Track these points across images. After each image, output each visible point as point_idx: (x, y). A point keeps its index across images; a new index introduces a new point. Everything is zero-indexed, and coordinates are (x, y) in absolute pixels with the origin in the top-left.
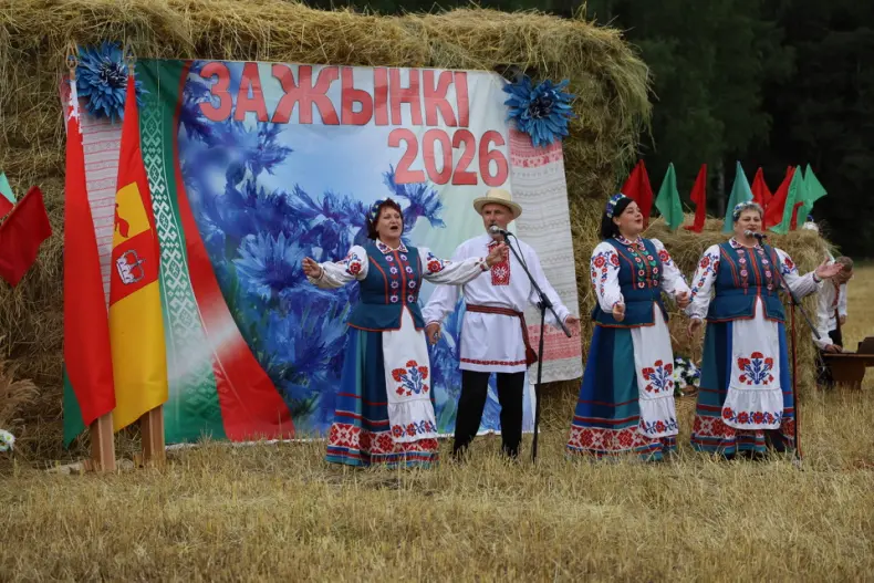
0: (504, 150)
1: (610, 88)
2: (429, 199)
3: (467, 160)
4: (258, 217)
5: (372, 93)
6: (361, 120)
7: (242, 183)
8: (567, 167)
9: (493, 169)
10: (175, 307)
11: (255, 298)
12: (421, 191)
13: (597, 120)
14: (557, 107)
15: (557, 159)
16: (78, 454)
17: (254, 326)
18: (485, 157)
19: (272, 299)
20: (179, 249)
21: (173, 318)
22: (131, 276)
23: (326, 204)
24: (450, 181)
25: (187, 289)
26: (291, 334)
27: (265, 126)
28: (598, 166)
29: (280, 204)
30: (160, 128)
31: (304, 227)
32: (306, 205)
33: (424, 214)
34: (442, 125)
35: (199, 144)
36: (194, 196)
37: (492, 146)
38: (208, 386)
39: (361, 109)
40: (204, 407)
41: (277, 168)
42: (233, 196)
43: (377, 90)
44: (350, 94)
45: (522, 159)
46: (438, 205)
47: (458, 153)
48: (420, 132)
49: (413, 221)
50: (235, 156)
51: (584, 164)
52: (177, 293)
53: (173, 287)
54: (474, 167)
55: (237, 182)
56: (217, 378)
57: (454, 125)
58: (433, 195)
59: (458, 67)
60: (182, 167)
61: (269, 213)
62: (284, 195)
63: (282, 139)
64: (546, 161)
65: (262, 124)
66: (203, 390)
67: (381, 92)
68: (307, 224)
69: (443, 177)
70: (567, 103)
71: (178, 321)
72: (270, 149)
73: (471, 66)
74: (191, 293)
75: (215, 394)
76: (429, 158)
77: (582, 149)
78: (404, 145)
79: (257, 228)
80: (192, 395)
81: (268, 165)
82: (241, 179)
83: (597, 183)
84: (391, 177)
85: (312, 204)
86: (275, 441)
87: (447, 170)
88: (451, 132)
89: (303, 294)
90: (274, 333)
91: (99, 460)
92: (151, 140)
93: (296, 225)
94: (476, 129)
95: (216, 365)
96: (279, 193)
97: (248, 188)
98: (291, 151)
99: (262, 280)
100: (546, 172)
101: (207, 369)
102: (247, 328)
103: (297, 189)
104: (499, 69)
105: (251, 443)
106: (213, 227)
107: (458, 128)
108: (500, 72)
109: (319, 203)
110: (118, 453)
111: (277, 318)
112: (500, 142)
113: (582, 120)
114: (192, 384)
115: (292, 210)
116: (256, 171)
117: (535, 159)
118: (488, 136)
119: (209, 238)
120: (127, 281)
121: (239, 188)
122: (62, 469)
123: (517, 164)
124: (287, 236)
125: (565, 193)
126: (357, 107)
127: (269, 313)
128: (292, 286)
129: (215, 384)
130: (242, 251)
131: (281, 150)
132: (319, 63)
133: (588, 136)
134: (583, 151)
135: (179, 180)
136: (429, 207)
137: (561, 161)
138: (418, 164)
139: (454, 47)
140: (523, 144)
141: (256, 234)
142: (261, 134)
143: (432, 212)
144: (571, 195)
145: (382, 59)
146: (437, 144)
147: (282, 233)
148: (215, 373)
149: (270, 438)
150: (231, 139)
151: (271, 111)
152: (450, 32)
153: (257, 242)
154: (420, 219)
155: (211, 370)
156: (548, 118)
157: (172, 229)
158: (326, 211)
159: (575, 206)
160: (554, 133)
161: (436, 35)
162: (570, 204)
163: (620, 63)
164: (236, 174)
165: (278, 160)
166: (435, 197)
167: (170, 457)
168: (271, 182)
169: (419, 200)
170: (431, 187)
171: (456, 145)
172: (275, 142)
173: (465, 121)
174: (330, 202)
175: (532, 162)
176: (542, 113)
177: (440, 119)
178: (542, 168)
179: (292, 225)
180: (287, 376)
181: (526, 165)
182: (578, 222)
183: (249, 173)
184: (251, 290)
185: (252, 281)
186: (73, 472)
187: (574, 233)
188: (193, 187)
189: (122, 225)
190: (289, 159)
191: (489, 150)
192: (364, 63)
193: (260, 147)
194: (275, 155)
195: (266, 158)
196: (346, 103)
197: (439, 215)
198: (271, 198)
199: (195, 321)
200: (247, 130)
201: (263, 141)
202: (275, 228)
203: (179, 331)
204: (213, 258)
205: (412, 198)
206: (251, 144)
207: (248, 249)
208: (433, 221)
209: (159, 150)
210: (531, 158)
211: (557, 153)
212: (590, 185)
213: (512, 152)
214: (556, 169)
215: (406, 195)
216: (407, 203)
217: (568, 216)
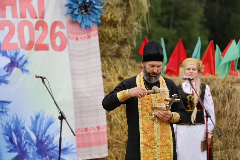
0: (64, 31)
2: (21, 59)
8: (101, 40)
9: (58, 42)
12: (16, 54)
13: (118, 15)
14: (95, 8)
15: (95, 36)
18: (53, 36)
24: (33, 49)
28: (119, 40)
33: (18, 67)
34: (29, 18)
37: (58, 29)
45: (75, 36)
46: (26, 62)
47: (38, 33)
48: (16, 21)
49: (11, 71)
51: (110, 39)
54: (47, 41)
57: (36, 18)
58: (23, 56)
64: (89, 37)
69: (29, 47)
77: (110, 31)
78: (7, 29)
83: (118, 50)
87: (31, 43)
88: (34, 22)
94: (49, 20)
100: (88, 43)
107: (38, 19)
112: (62, 27)
113: (109, 15)
117: (83, 36)
118: (55, 24)
123: (72, 39)
125: (99, 55)
133: (113, 23)
134: (110, 32)
136: (21, 63)
138: (15, 39)
140: (76, 28)
143: (22, 66)
146: (26, 29)
154: (16, 69)
156: (89, 14)
159: (105, 62)
160: (93, 22)
162: (102, 61)
166: (24, 57)
169: (15, 59)
170: (22, 52)
171: (37, 28)
173: (42, 16)
175: (81, 38)
176: (86, 11)
177: (28, 15)
178: (86, 41)
181: (77, 39)
182: (107, 71)
187: (104, 77)
191: (56, 31)
197: (26, 67)
205: (11, 58)
208: (23, 70)
210: (80, 36)
211: (95, 33)
212: (114, 51)
213: (69, 32)
214: (95, 40)
215: (8, 57)
216: (8, 61)
217: (100, 68)
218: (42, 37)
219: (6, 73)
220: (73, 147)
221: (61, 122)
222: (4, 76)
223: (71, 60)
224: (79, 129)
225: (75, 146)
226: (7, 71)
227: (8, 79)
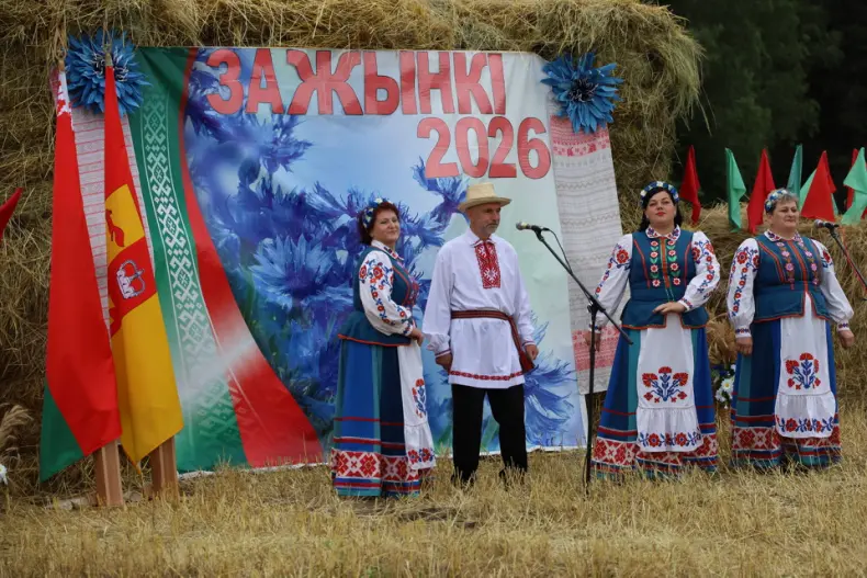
0: (545, 138)
3: (504, 150)
4: (276, 219)
5: (398, 80)
6: (387, 109)
7: (256, 182)
8: (615, 155)
9: (533, 159)
10: (184, 320)
11: (275, 308)
12: (455, 185)
14: (602, 91)
15: (604, 147)
16: (82, 486)
17: (272, 339)
18: (524, 147)
19: (293, 308)
20: (189, 257)
21: (182, 333)
22: (132, 290)
23: (350, 204)
24: (487, 173)
25: (198, 300)
26: (316, 345)
27: (281, 118)
28: (649, 153)
29: (299, 204)
30: (164, 123)
31: (326, 228)
32: (329, 205)
34: (475, 112)
35: (207, 141)
36: (204, 197)
37: (532, 134)
38: (224, 406)
39: (386, 98)
40: (219, 431)
41: (294, 164)
42: (248, 198)
43: (402, 78)
44: (374, 81)
45: (566, 148)
47: (495, 143)
48: (451, 120)
49: (447, 219)
50: (248, 152)
51: (632, 151)
52: (187, 306)
53: (183, 299)
54: (512, 158)
55: (251, 181)
56: (234, 397)
57: (490, 112)
59: (491, 49)
60: (189, 166)
61: (287, 214)
62: (303, 194)
63: (299, 133)
64: (593, 149)
65: (277, 116)
66: (218, 412)
67: (408, 77)
68: (329, 225)
69: (479, 170)
70: (613, 86)
71: (188, 336)
72: (287, 143)
73: (505, 48)
74: (202, 305)
75: (233, 414)
76: (463, 149)
77: (628, 135)
78: (434, 135)
79: (275, 231)
80: (205, 418)
81: (285, 161)
82: (256, 177)
83: (647, 172)
84: (421, 171)
85: (334, 203)
86: (301, 465)
87: (482, 163)
88: (487, 120)
89: (327, 303)
90: (296, 347)
91: (103, 495)
92: (155, 136)
93: (318, 226)
94: (514, 116)
95: (232, 384)
96: (298, 192)
97: (264, 187)
98: (309, 145)
99: (283, 288)
100: (592, 162)
101: (221, 388)
102: (266, 341)
103: (318, 187)
104: (537, 49)
105: (275, 468)
106: (226, 231)
107: (494, 115)
108: (542, 55)
109: (343, 201)
110: (126, 485)
111: (299, 330)
112: (541, 129)
113: (629, 104)
114: (205, 405)
115: (313, 210)
116: (272, 168)
117: (580, 146)
118: (526, 124)
119: (221, 244)
120: (127, 296)
121: (253, 187)
122: (62, 505)
123: (560, 153)
124: (308, 239)
125: (614, 184)
126: (382, 95)
127: (290, 324)
128: (315, 293)
129: (231, 404)
130: (259, 256)
131: (299, 144)
132: (340, 47)
133: (637, 121)
134: (632, 139)
135: (185, 181)
137: (608, 150)
138: (451, 156)
139: (487, 27)
140: (564, 130)
141: (274, 238)
142: (276, 127)
144: (619, 186)
145: (408, 41)
146: (472, 134)
147: (302, 236)
148: (231, 393)
149: (294, 463)
150: (244, 134)
151: (287, 102)
152: (482, 11)
153: (275, 246)
154: (455, 217)
155: (227, 389)
156: (591, 103)
157: (180, 234)
158: (350, 210)
159: (624, 198)
160: (598, 119)
161: (467, 14)
162: (619, 196)
163: (667, 39)
164: (250, 172)
165: (296, 155)
167: (187, 490)
168: (288, 180)
169: (453, 196)
170: (467, 181)
171: (492, 134)
172: (292, 136)
173: (502, 110)
174: (354, 201)
175: (577, 150)
176: (585, 97)
177: (474, 107)
178: (588, 157)
179: (313, 227)
180: (311, 394)
181: (570, 153)
182: (628, 216)
183: (264, 171)
184: (270, 299)
185: (271, 290)
186: (75, 508)
187: (624, 228)
188: (203, 188)
189: (117, 233)
190: (308, 154)
191: (529, 138)
192: (388, 46)
193: (275, 142)
194: (292, 150)
195: (283, 154)
196: (370, 90)
198: (290, 197)
199: (207, 336)
200: (261, 124)
201: (279, 136)
202: (294, 231)
203: (188, 347)
204: (226, 265)
205: (446, 194)
206: (266, 138)
207: (265, 254)
209: (164, 148)
210: (576, 147)
211: (604, 139)
212: (639, 175)
213: (555, 140)
214: (603, 157)
215: (438, 190)
216: (440, 199)
217: (617, 210)
219: (437, 225)
220: (568, 369)
221: (594, 318)
222: (435, 229)
223: (559, 196)
224: (580, 333)
225: (571, 367)
226: (439, 220)
227: (440, 235)
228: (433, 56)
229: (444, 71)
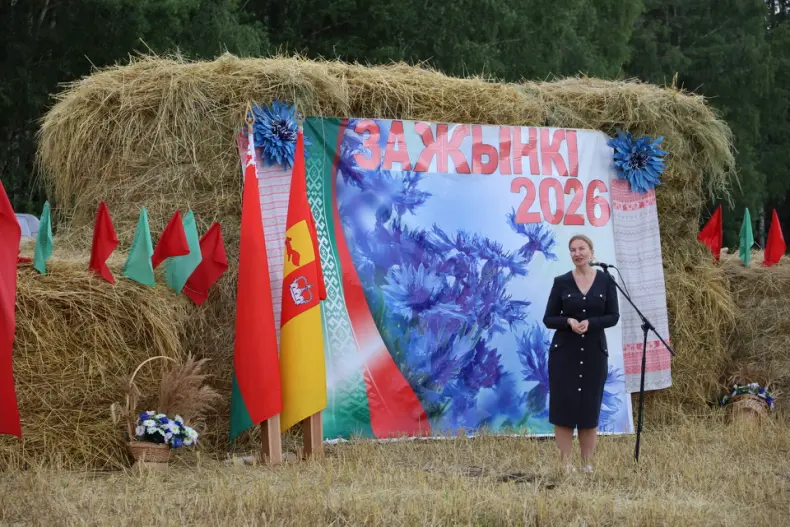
0: (606, 196)
1: (697, 145)
2: (544, 237)
4: (402, 249)
5: (498, 148)
6: (489, 170)
7: (389, 221)
8: (660, 211)
9: (598, 212)
10: (332, 324)
11: (399, 318)
12: (538, 230)
13: (685, 171)
14: (652, 160)
15: (651, 204)
16: (250, 447)
17: (396, 342)
18: (591, 202)
19: (413, 320)
20: (336, 277)
21: (330, 334)
22: (302, 298)
23: (459, 240)
24: (562, 223)
25: (343, 309)
26: (429, 349)
27: (409, 174)
28: (685, 210)
29: (420, 240)
31: (440, 259)
32: (442, 241)
33: (540, 250)
34: (555, 174)
35: (352, 189)
36: (349, 232)
37: (596, 193)
38: (360, 391)
39: (489, 160)
40: (356, 409)
41: (418, 209)
42: (382, 234)
43: (501, 145)
44: (479, 149)
45: (622, 204)
46: (552, 241)
47: (568, 199)
48: (537, 180)
49: (531, 255)
50: (383, 199)
51: (673, 208)
52: (335, 314)
53: (331, 308)
54: (582, 210)
55: (385, 221)
56: (366, 384)
57: (566, 175)
58: (547, 233)
59: (569, 126)
60: (339, 208)
61: (411, 247)
62: (424, 232)
63: (421, 186)
64: (642, 205)
65: (406, 172)
66: (356, 395)
67: (506, 147)
68: (442, 256)
69: (558, 218)
70: (660, 157)
71: (335, 337)
72: (413, 193)
73: (579, 126)
74: (345, 313)
75: (364, 398)
76: (544, 202)
77: (673, 197)
78: (524, 191)
79: (402, 260)
80: (346, 399)
81: (411, 207)
82: (389, 217)
83: (683, 225)
84: (513, 218)
85: (447, 239)
86: (414, 438)
87: (559, 213)
88: (563, 180)
89: (438, 315)
90: (414, 348)
91: (268, 454)
92: (314, 185)
93: (434, 257)
94: (584, 178)
95: (366, 374)
96: (420, 231)
97: (394, 226)
98: (430, 195)
99: (406, 303)
100: (641, 215)
101: (359, 377)
102: (392, 346)
103: (435, 227)
104: (604, 128)
105: (395, 440)
106: (364, 259)
107: (569, 177)
108: (605, 131)
109: (453, 238)
110: (284, 448)
111: (417, 336)
112: (603, 189)
113: (672, 171)
114: (345, 389)
115: (430, 245)
116: (401, 212)
117: (633, 203)
118: (593, 185)
119: (361, 267)
120: (298, 303)
121: (387, 225)
122: (237, 460)
123: (617, 208)
124: (426, 266)
125: (658, 232)
126: (485, 159)
127: (410, 331)
128: (429, 308)
129: (365, 390)
130: (388, 278)
131: (422, 194)
132: (454, 122)
133: (677, 184)
135: (337, 217)
136: (544, 243)
137: (655, 206)
138: (536, 207)
139: (566, 109)
140: (624, 189)
141: (400, 264)
142: (405, 180)
143: (547, 247)
144: (662, 234)
145: (507, 119)
146: (552, 191)
147: (421, 264)
148: (366, 381)
149: (410, 436)
150: (380, 184)
151: (413, 163)
152: (563, 96)
153: (401, 271)
154: (537, 254)
155: (362, 377)
156: (644, 170)
157: (330, 259)
158: (458, 246)
159: (666, 244)
160: (649, 182)
161: (550, 100)
162: (662, 242)
163: (703, 123)
164: (384, 214)
165: (419, 202)
166: (549, 235)
167: (328, 452)
168: (413, 221)
169: (536, 237)
170: (547, 227)
171: (567, 191)
172: (417, 188)
173: (575, 173)
174: (462, 239)
175: (630, 206)
176: (640, 165)
177: (554, 169)
178: (638, 212)
179: (430, 257)
180: (425, 384)
181: (625, 208)
182: (668, 257)
183: (394, 214)
184: (395, 311)
185: (397, 304)
186: (247, 463)
187: (665, 267)
188: (348, 225)
189: (294, 256)
190: (428, 201)
191: (595, 195)
192: (491, 122)
193: (404, 192)
194: (416, 199)
195: (409, 201)
196: (476, 156)
197: (553, 250)
198: (413, 235)
199: (349, 337)
200: (394, 177)
201: (407, 187)
202: (416, 260)
203: (335, 344)
204: (364, 284)
205: (530, 236)
206: (397, 189)
207: (393, 276)
208: (547, 255)
209: (320, 194)
210: (630, 203)
211: (651, 197)
212: (678, 226)
213: (612, 198)
214: (650, 212)
215: (525, 233)
216: (526, 240)
217: (660, 252)
218: (575, 204)
219: (524, 259)
220: (618, 373)
221: (646, 335)
222: (521, 263)
223: (616, 240)
224: (628, 346)
225: (622, 372)
226: (525, 256)
227: (526, 267)
228: (525, 130)
229: (532, 143)
